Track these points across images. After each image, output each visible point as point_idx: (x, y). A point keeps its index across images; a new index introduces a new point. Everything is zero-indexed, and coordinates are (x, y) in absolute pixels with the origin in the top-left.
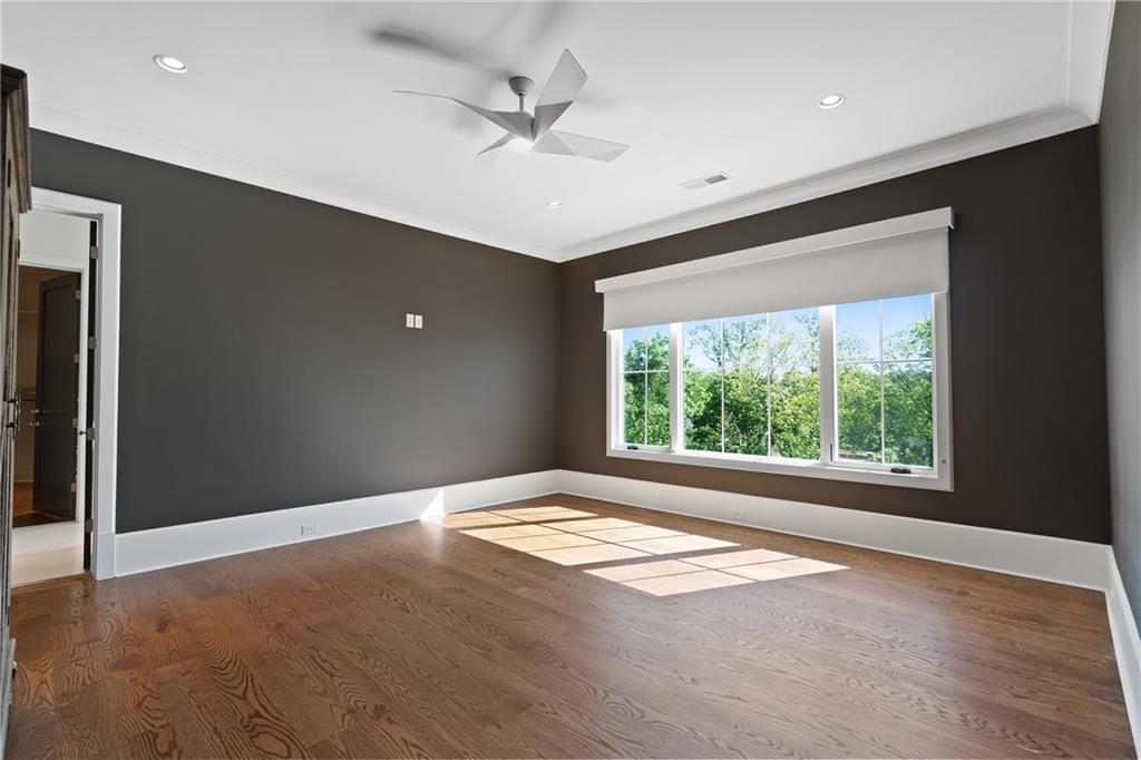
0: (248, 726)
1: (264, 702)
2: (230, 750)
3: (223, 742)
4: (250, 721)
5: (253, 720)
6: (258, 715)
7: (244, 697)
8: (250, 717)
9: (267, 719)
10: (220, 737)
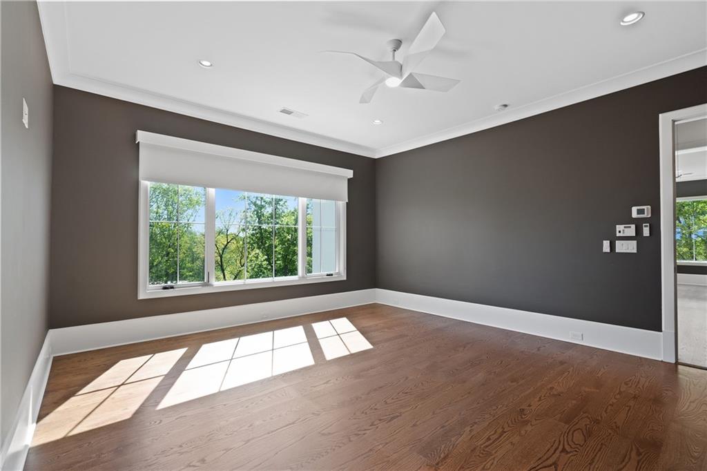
0: (576, 451)
1: (552, 451)
2: (597, 450)
3: (596, 455)
4: (571, 452)
5: (569, 451)
6: (564, 450)
7: (555, 464)
8: (568, 453)
9: (564, 444)
10: (594, 458)
